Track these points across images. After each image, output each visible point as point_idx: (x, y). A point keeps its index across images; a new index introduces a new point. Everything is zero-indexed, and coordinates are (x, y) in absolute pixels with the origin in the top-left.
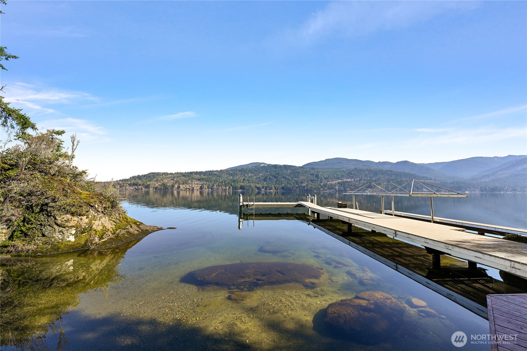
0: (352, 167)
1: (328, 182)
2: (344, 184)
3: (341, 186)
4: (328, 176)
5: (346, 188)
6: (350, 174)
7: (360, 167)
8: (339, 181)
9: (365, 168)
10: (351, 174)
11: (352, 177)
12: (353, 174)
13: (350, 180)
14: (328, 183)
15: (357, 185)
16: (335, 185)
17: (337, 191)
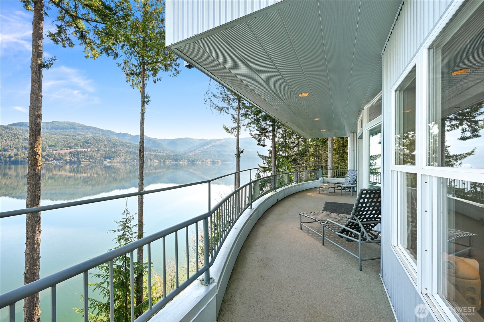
0: (90, 135)
1: (54, 150)
2: (78, 154)
3: (74, 156)
4: (55, 144)
5: (80, 159)
6: (86, 143)
7: (99, 136)
8: (72, 150)
9: (105, 138)
10: (88, 143)
11: (89, 147)
12: (90, 144)
13: (86, 150)
14: (55, 152)
15: (94, 155)
16: (65, 156)
17: (67, 163)
